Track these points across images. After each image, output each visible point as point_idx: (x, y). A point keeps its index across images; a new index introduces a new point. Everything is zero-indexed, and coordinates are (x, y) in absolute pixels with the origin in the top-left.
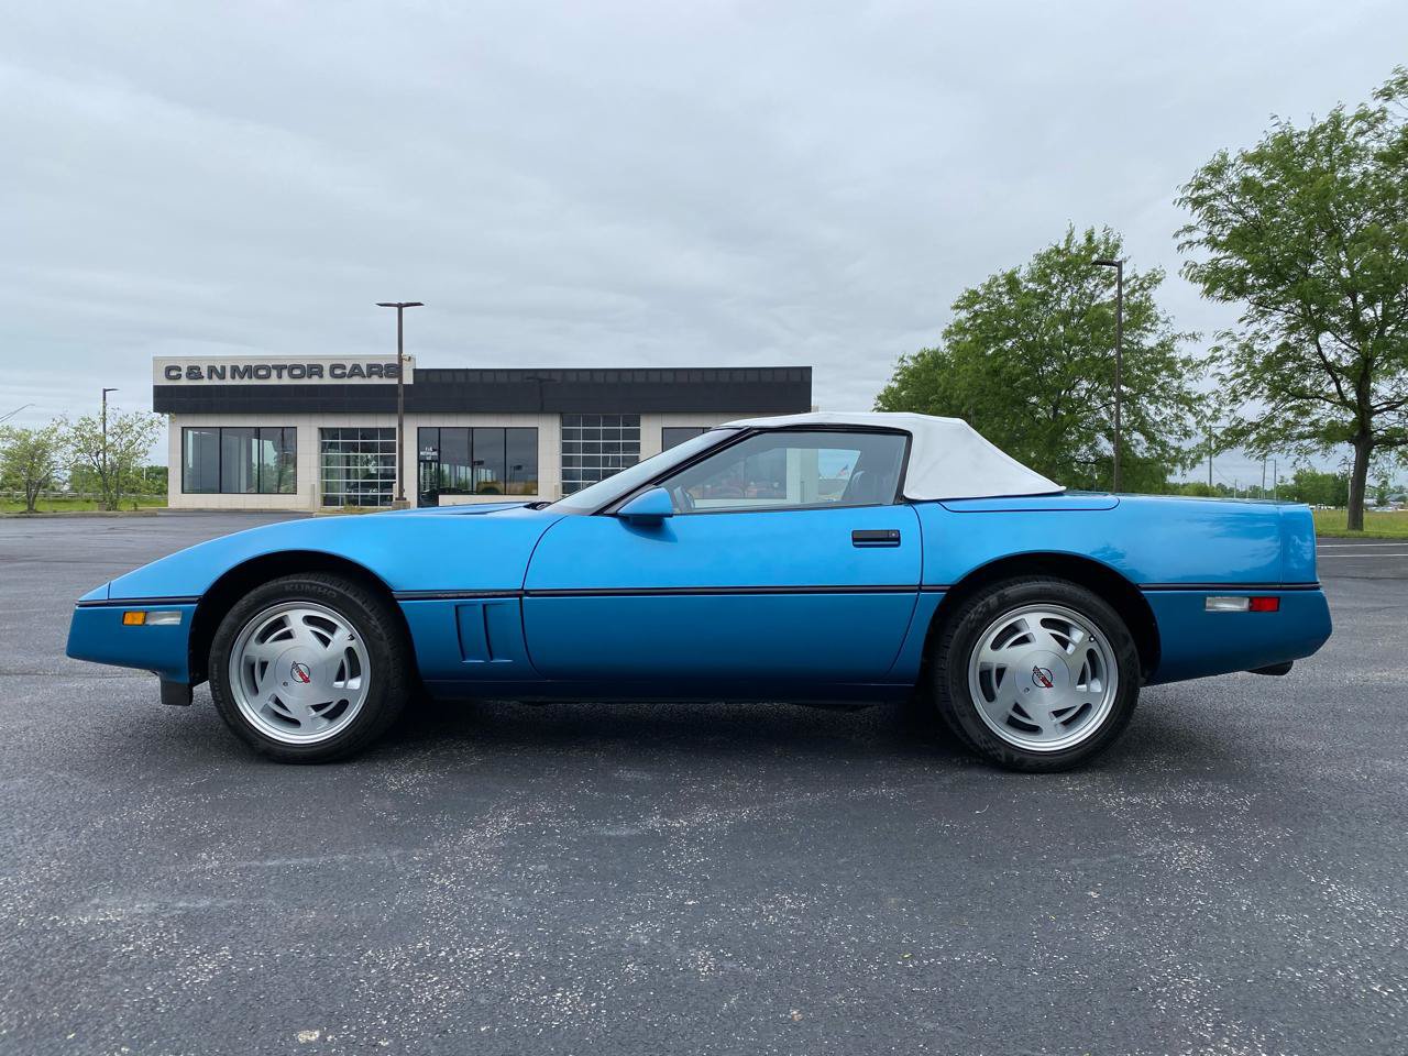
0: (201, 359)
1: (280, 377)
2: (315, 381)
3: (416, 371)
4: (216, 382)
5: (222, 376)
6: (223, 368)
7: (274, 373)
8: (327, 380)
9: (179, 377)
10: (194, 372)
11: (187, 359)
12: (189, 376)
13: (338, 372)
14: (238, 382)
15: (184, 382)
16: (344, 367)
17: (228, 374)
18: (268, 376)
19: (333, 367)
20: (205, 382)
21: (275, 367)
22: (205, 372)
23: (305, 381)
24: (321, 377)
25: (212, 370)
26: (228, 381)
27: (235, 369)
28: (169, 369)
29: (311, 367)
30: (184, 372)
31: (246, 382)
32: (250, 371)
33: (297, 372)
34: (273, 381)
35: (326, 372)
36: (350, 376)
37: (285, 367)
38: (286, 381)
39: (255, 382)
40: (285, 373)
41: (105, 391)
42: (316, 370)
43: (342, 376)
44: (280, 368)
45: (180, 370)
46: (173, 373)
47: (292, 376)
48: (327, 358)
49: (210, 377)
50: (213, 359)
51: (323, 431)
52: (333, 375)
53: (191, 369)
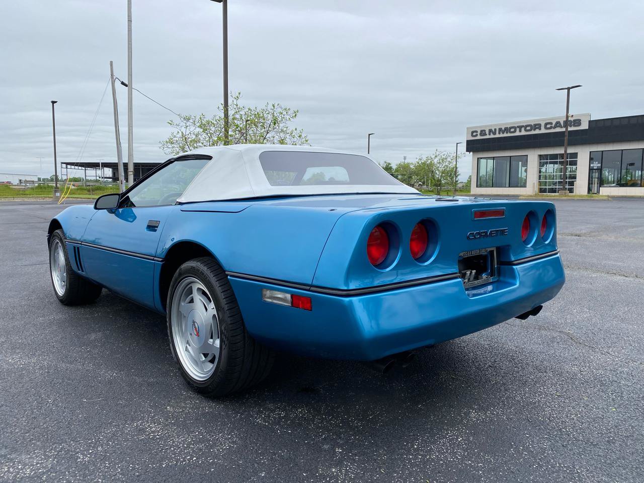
0: (486, 126)
1: (520, 131)
2: (537, 132)
3: (590, 122)
4: (492, 136)
5: (494, 133)
6: (495, 129)
7: (518, 129)
8: (543, 131)
9: (477, 135)
10: (483, 133)
11: (480, 127)
12: (481, 135)
13: (549, 126)
14: (502, 135)
15: (479, 137)
16: (551, 123)
17: (497, 132)
18: (515, 132)
19: (546, 124)
20: (488, 137)
21: (518, 127)
22: (487, 133)
23: (533, 132)
24: (540, 129)
25: (490, 131)
26: (497, 136)
27: (500, 130)
28: (473, 132)
29: (535, 125)
30: (479, 133)
31: (505, 135)
32: (507, 130)
33: (528, 128)
34: (517, 133)
35: (543, 127)
36: (555, 127)
37: (523, 126)
38: (523, 133)
39: (509, 135)
40: (523, 129)
41: (457, 144)
42: (538, 126)
43: (551, 128)
44: (520, 127)
45: (477, 132)
46: (474, 134)
47: (526, 130)
48: (543, 120)
49: (490, 134)
50: (491, 126)
51: (540, 156)
52: (546, 128)
53: (482, 131)
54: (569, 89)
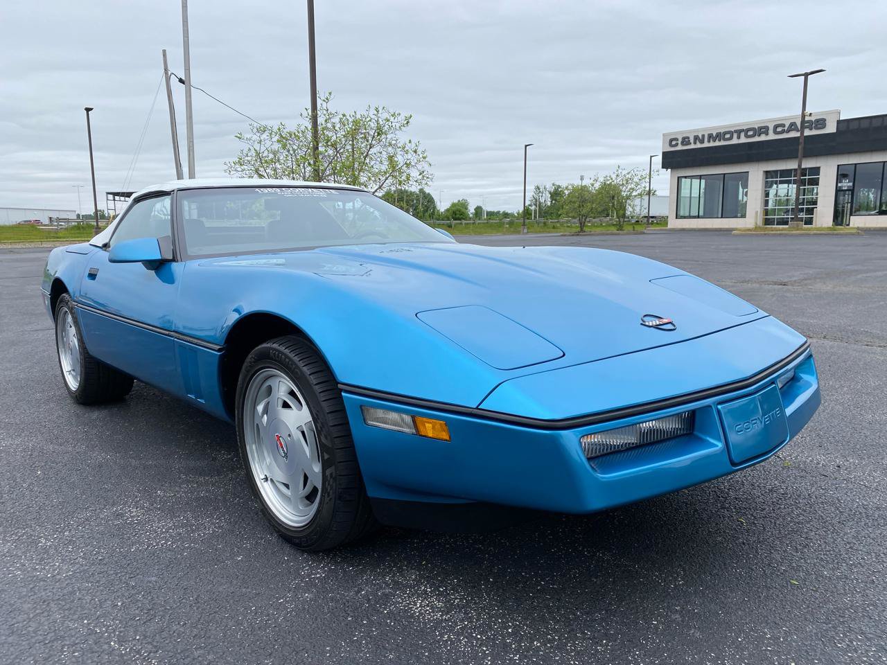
0: (690, 132)
1: (739, 137)
2: (763, 138)
3: (839, 122)
4: (699, 145)
5: (702, 142)
6: (703, 136)
7: (735, 135)
8: (772, 136)
9: (677, 145)
10: (685, 141)
11: (681, 132)
12: (683, 143)
13: (779, 129)
14: (712, 144)
15: (680, 148)
16: (783, 125)
17: (706, 140)
18: (731, 138)
19: (776, 127)
20: (692, 146)
21: (736, 131)
22: (692, 141)
23: (757, 139)
24: (767, 134)
25: (696, 138)
26: (706, 145)
27: (710, 136)
28: (671, 140)
29: (760, 128)
30: (679, 142)
31: (717, 143)
32: (720, 136)
33: (750, 133)
34: (735, 141)
35: (771, 131)
36: (788, 131)
37: (743, 130)
38: (743, 140)
39: (723, 143)
40: (742, 135)
41: (651, 157)
42: (763, 130)
43: (783, 132)
44: (739, 132)
45: (678, 140)
46: (674, 143)
47: (747, 136)
48: (770, 121)
49: (695, 143)
50: (698, 130)
51: (767, 173)
52: (776, 132)
53: (684, 139)
54: (806, 75)
